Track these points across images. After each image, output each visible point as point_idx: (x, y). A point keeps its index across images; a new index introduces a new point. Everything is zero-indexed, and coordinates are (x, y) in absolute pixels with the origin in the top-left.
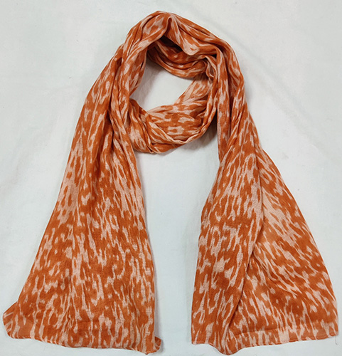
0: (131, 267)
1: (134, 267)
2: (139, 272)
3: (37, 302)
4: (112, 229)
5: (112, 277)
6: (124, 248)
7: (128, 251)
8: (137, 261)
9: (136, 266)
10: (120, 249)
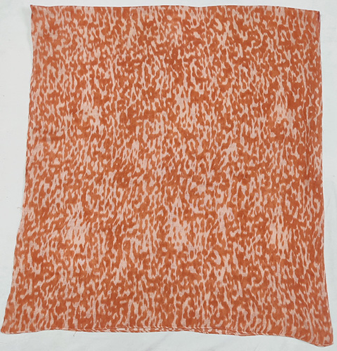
0: (269, 281)
1: (270, 281)
2: (275, 284)
3: (175, 304)
4: (255, 254)
5: (251, 285)
6: (264, 268)
7: (267, 270)
8: (273, 277)
9: (272, 280)
10: (260, 267)
